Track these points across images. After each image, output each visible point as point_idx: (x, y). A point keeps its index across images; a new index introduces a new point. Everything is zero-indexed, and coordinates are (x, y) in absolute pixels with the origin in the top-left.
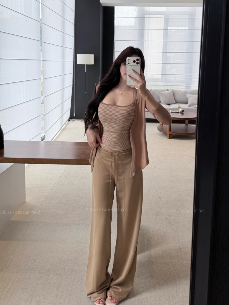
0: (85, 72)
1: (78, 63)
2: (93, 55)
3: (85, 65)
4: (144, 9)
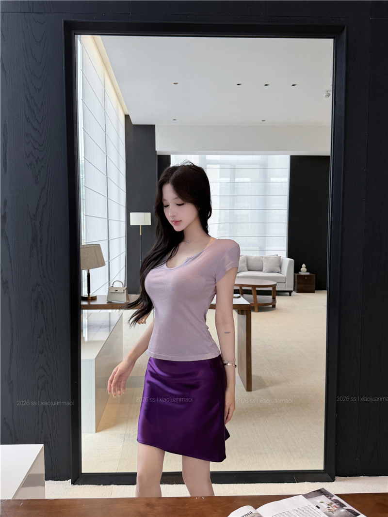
0: (141, 234)
1: (132, 224)
2: (150, 214)
3: (139, 226)
4: (205, 157)
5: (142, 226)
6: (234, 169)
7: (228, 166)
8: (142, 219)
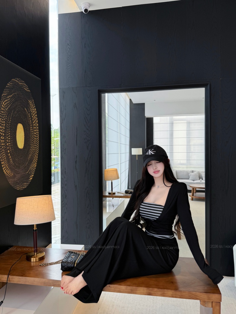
0: (137, 159)
1: (133, 154)
2: (141, 149)
3: (136, 155)
4: (172, 118)
5: (138, 155)
6: (189, 123)
7: (185, 122)
8: (137, 151)
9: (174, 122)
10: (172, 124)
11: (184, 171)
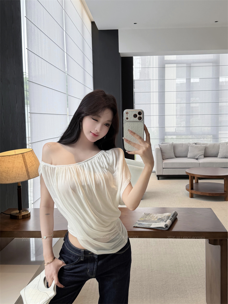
4: (164, 58)
6: (189, 67)
7: (185, 65)
9: (166, 65)
10: (162, 69)
11: (182, 144)
